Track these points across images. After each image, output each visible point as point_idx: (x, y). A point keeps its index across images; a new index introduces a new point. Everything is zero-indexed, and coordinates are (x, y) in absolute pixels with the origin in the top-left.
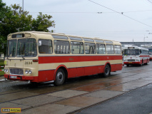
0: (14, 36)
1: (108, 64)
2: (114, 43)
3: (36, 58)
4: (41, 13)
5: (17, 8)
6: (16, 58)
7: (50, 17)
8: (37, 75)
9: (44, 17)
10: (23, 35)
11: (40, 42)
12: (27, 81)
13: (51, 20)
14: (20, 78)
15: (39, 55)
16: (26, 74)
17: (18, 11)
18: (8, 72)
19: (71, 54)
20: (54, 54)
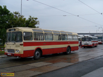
0: (10, 30)
1: (69, 46)
2: (73, 34)
3: (22, 43)
4: (31, 17)
5: (17, 14)
6: (11, 43)
7: (36, 19)
8: (22, 53)
9: (33, 19)
10: (15, 30)
11: (24, 34)
12: (17, 56)
13: (37, 20)
14: (13, 55)
15: (24, 41)
16: (16, 52)
17: (18, 15)
18: (6, 51)
19: (44, 41)
20: (33, 41)
